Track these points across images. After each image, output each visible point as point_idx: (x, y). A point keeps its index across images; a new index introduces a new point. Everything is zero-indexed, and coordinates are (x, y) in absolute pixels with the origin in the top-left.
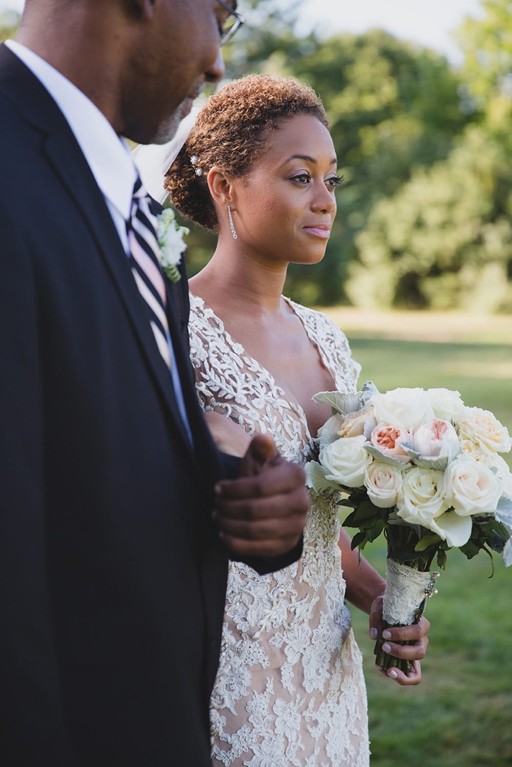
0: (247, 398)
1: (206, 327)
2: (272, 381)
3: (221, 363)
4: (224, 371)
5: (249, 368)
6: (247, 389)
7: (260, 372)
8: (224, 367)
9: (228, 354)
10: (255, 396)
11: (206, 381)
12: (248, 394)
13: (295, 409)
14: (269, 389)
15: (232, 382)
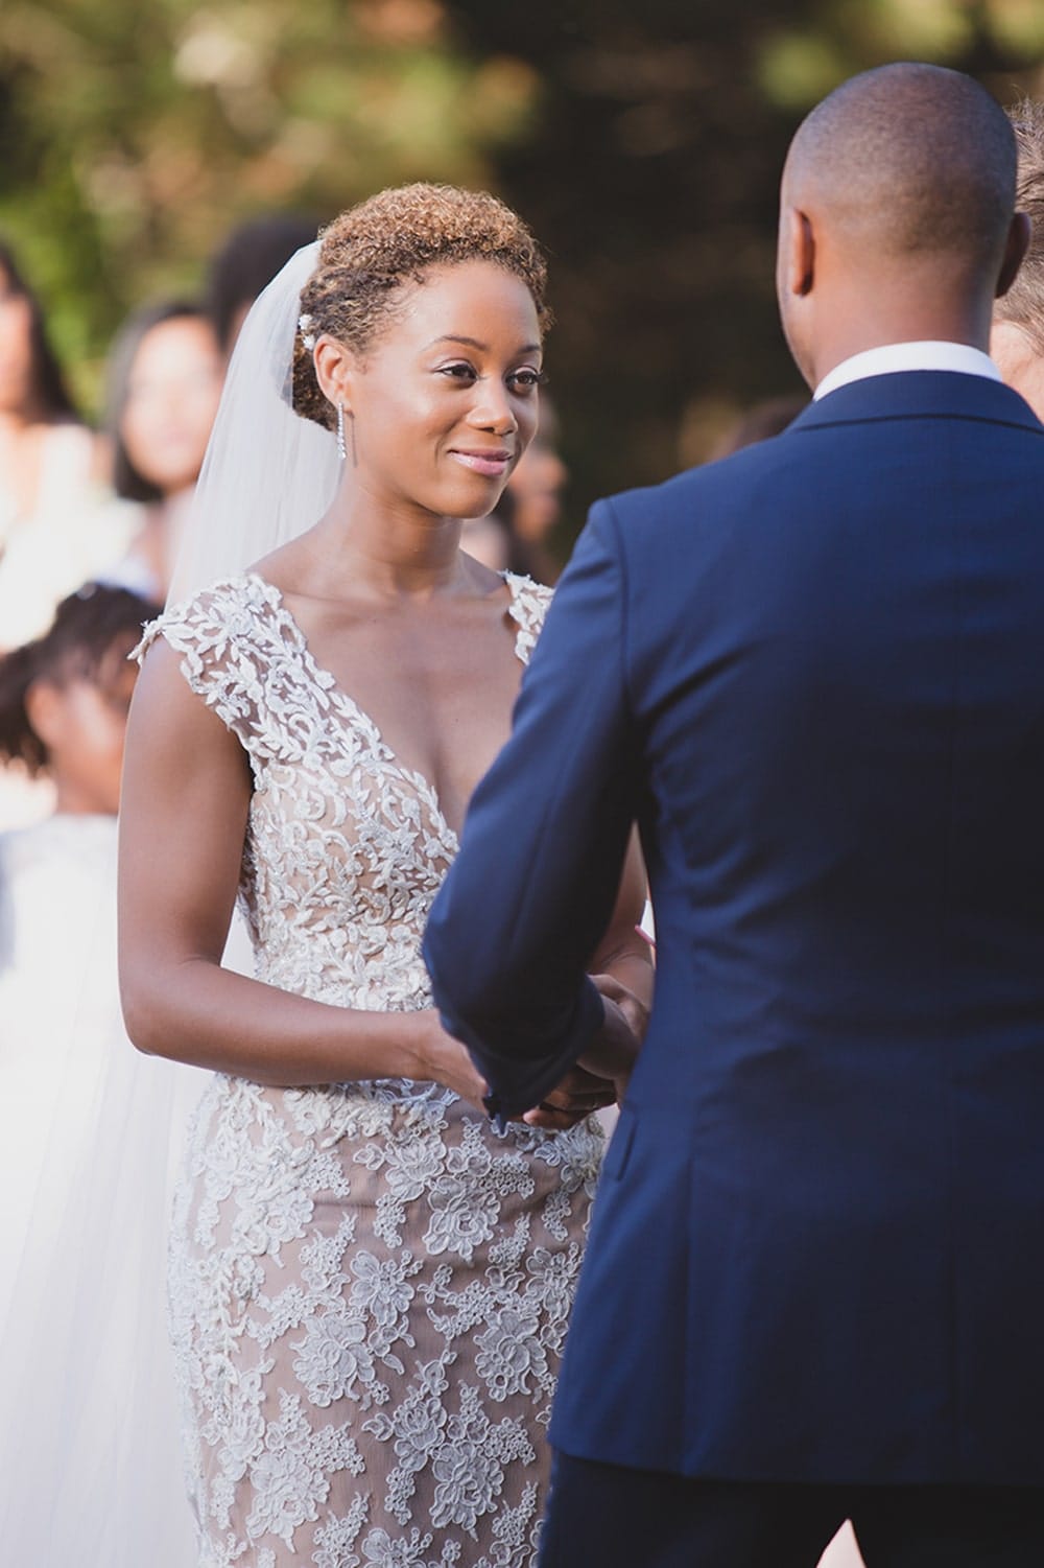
0: (324, 758)
1: (272, 640)
2: (374, 735)
3: (287, 704)
4: (288, 716)
5: (337, 710)
6: (327, 745)
7: (355, 719)
8: (289, 709)
9: (304, 687)
10: (338, 756)
11: (260, 735)
12: (326, 753)
13: (410, 779)
14: (365, 746)
15: (301, 732)
